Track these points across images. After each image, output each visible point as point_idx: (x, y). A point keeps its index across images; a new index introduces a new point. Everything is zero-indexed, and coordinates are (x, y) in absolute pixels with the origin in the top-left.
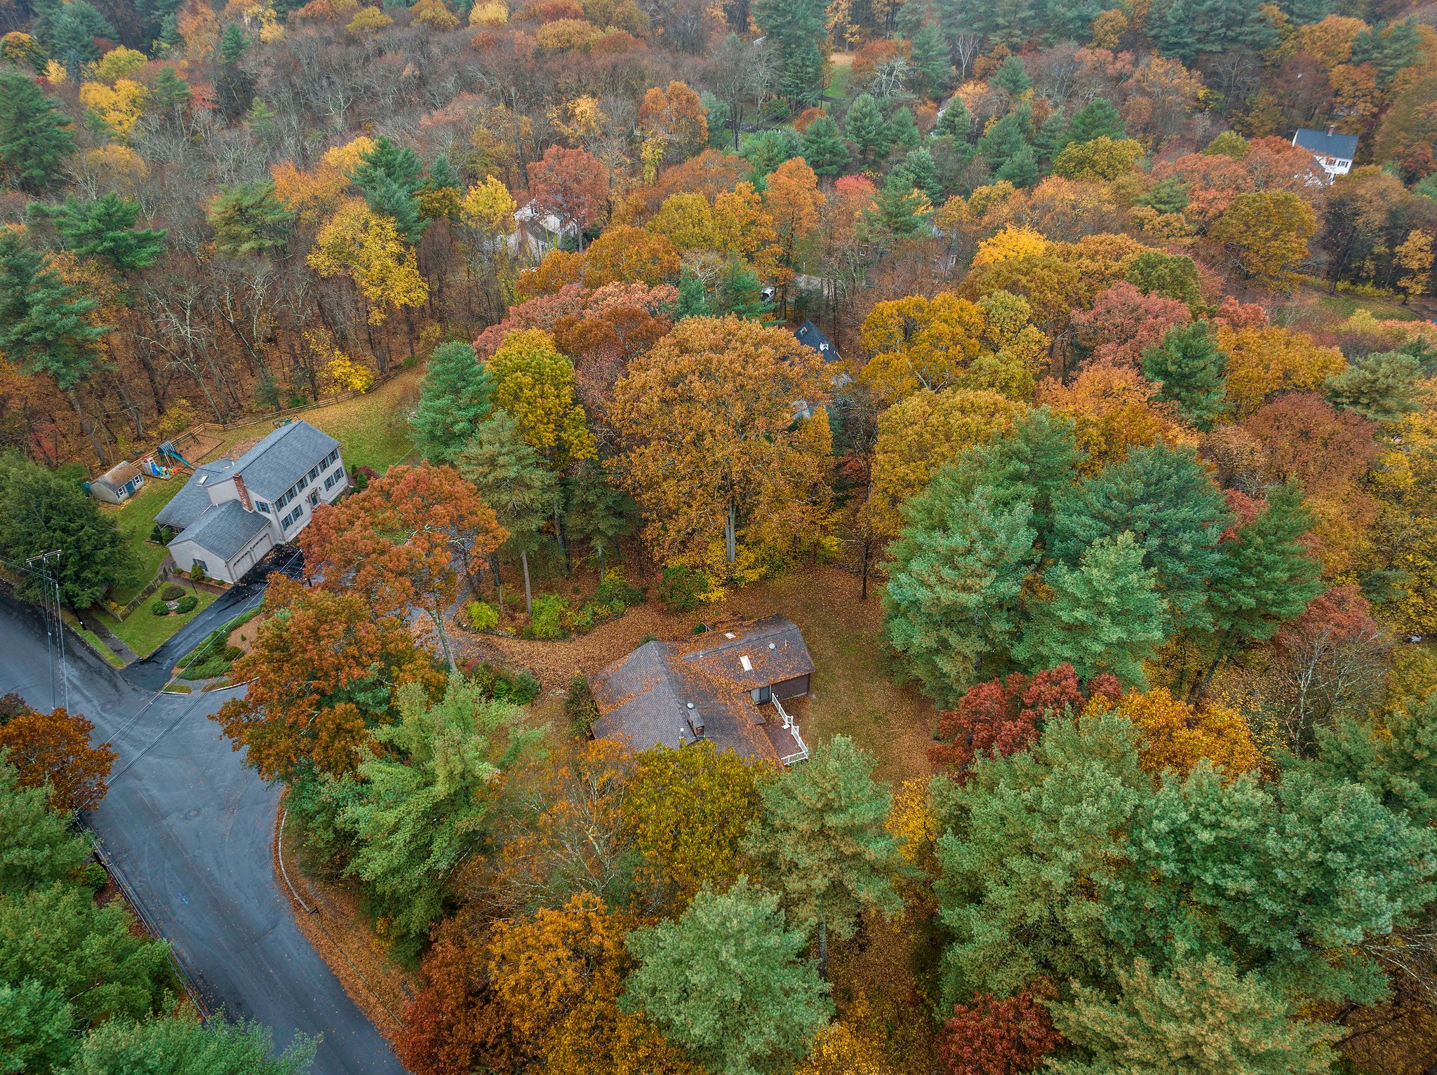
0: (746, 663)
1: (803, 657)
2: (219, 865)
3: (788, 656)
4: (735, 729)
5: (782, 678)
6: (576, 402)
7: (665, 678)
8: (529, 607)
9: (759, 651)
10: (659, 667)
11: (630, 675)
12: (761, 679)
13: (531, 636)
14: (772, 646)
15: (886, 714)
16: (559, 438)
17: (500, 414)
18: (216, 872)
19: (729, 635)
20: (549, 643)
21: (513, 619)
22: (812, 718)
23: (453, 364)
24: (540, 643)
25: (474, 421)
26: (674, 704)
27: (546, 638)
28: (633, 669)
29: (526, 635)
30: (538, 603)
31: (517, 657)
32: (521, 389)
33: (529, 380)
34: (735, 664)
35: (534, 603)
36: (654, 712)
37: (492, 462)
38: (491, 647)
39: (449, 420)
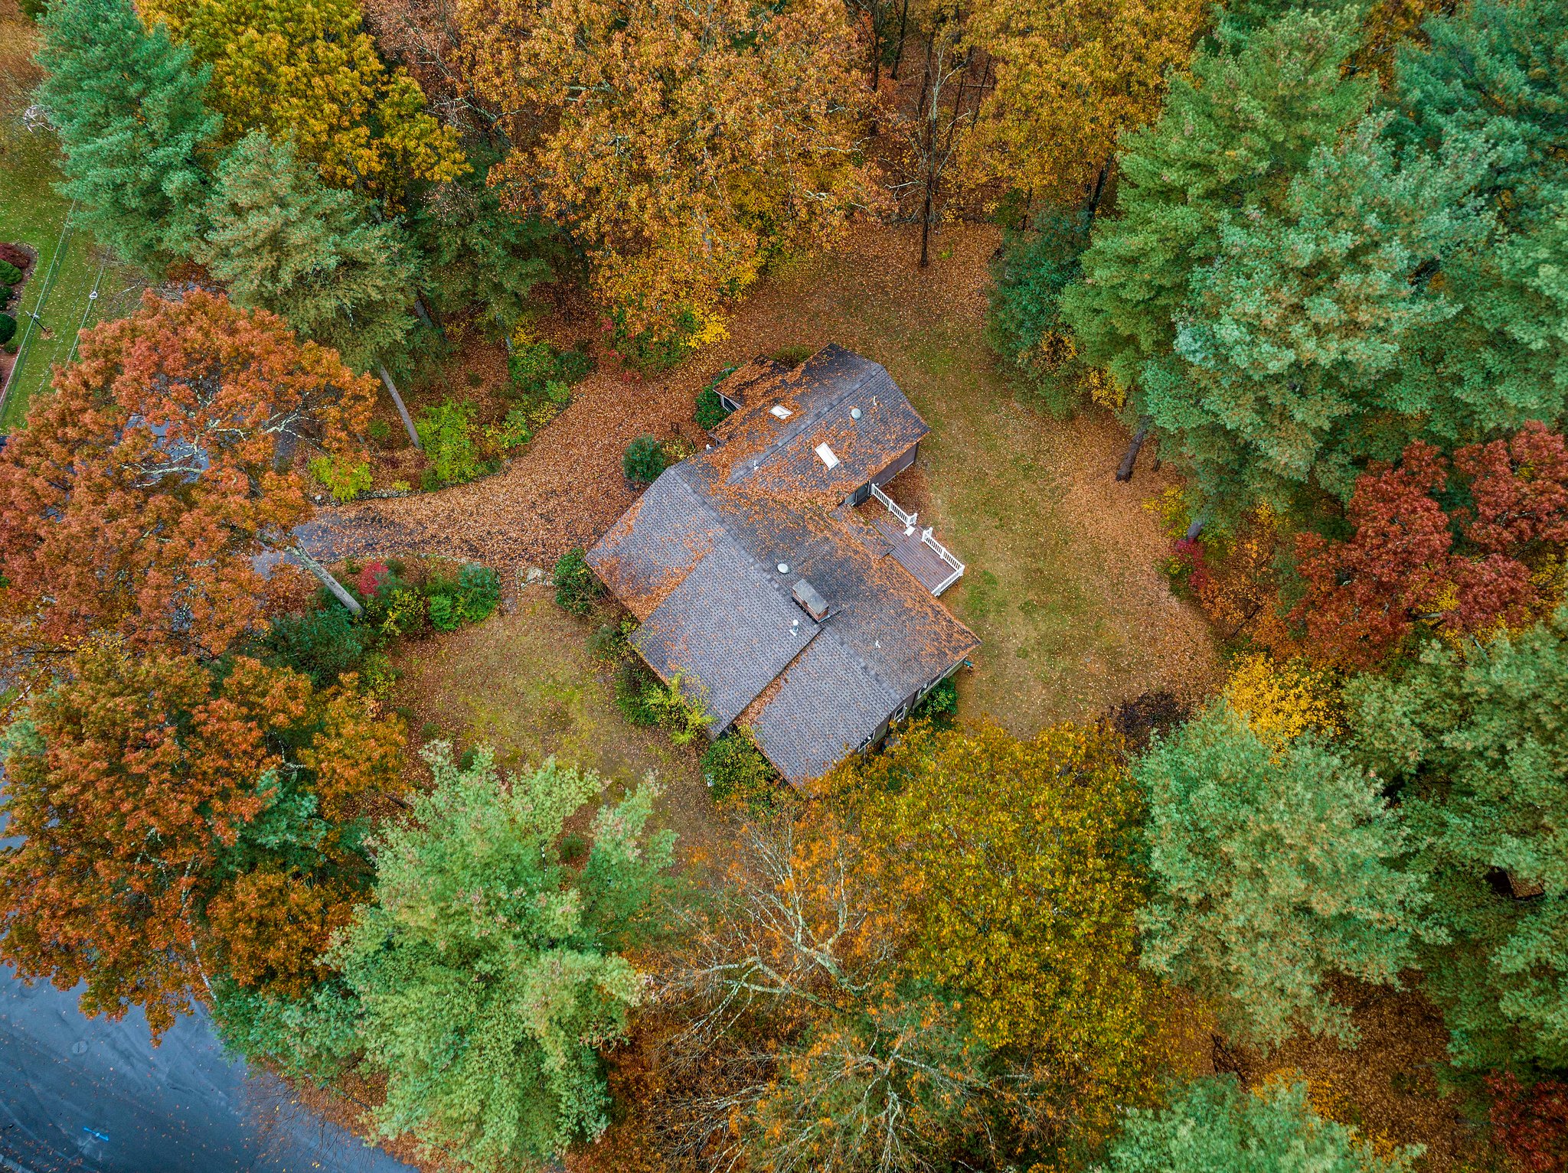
0: (827, 455)
1: (906, 415)
2: (126, 1056)
3: (884, 421)
4: (860, 580)
5: (886, 460)
6: (391, 63)
7: (719, 531)
8: (415, 438)
9: (840, 429)
10: (702, 512)
11: (656, 536)
12: (856, 473)
13: (439, 485)
14: (855, 413)
15: (1036, 459)
16: (387, 154)
17: (253, 141)
18: (126, 1069)
19: (778, 411)
20: (472, 487)
21: (394, 464)
22: (937, 500)
23: (98, 51)
24: (456, 491)
25: (199, 161)
26: (756, 573)
27: (464, 481)
28: (658, 524)
29: (427, 483)
30: (427, 427)
31: (432, 529)
32: (270, 69)
33: (280, 42)
34: (811, 462)
35: (417, 429)
36: (728, 597)
37: (276, 242)
38: (378, 521)
39: (146, 174)
